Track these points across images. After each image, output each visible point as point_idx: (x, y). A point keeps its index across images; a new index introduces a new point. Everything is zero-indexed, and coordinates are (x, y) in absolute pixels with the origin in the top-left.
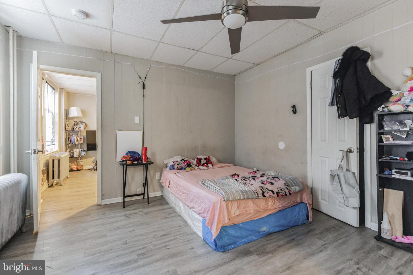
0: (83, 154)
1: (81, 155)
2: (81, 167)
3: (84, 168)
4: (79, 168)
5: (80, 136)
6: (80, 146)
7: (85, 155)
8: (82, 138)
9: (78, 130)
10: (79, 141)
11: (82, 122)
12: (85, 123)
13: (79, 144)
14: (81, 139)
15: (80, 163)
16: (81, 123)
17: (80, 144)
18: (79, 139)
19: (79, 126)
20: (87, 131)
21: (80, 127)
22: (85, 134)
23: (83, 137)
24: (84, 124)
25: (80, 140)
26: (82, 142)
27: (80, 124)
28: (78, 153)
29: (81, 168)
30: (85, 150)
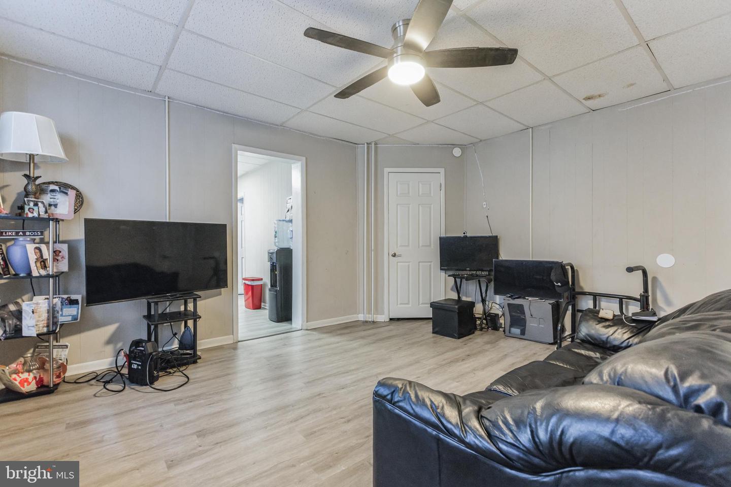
0: (67, 314)
1: (61, 319)
2: (58, 377)
3: (72, 371)
4: (50, 379)
5: (55, 242)
6: (55, 284)
7: (75, 318)
8: (64, 248)
9: (46, 216)
10: (50, 263)
11: (64, 187)
12: (73, 188)
13: (48, 276)
14: (56, 253)
15: (56, 353)
16: (57, 188)
17: (52, 276)
18: (47, 254)
19: (47, 198)
20: (88, 222)
21: (56, 206)
22: (78, 233)
23: (66, 246)
24: (72, 193)
25: (55, 260)
26: (64, 266)
27: (53, 191)
28: (45, 316)
29: (57, 381)
30: (74, 297)
